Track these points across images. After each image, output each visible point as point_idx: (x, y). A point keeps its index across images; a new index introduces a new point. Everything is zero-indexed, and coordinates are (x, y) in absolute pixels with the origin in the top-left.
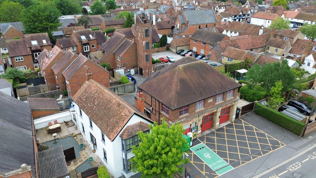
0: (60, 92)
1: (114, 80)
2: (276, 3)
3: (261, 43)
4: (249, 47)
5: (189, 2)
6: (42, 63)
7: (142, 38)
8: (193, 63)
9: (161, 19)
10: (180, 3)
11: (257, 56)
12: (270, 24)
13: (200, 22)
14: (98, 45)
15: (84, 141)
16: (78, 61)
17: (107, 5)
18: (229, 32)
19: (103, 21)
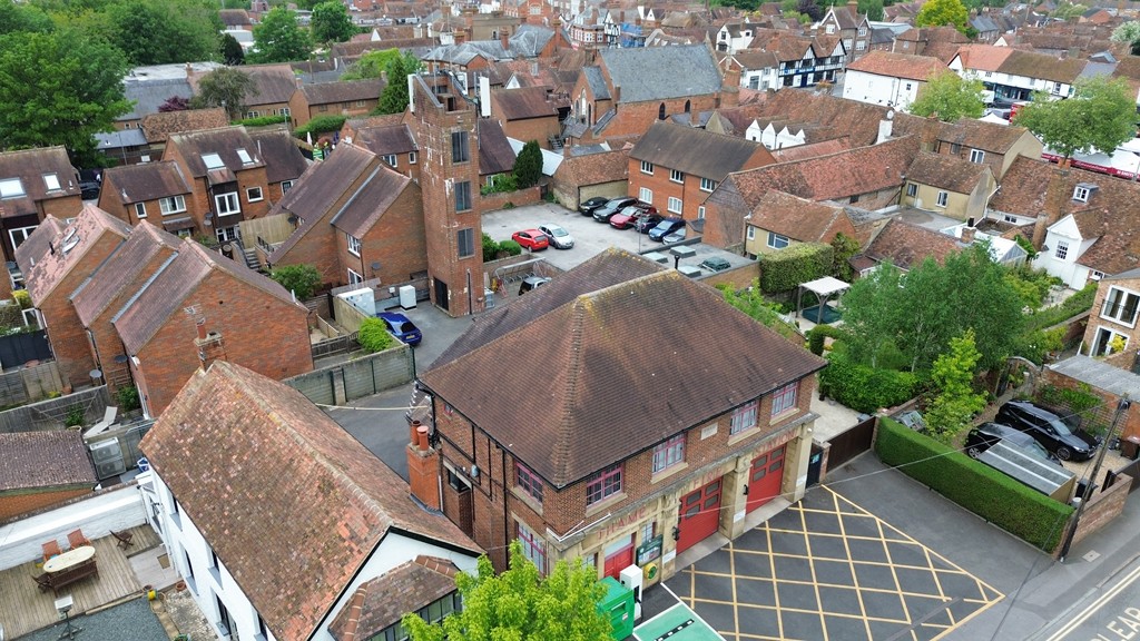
0: (108, 397)
1: (335, 333)
2: (929, 15)
3: (886, 172)
4: (844, 188)
5: (623, 13)
6: (32, 277)
7: (440, 167)
8: (637, 284)
9: (521, 80)
10: (590, 17)
11: (875, 223)
12: (912, 96)
13: (662, 92)
14: (274, 187)
15: (195, 618)
16: (177, 271)
17: (315, 24)
18: (770, 128)
19: (301, 87)
